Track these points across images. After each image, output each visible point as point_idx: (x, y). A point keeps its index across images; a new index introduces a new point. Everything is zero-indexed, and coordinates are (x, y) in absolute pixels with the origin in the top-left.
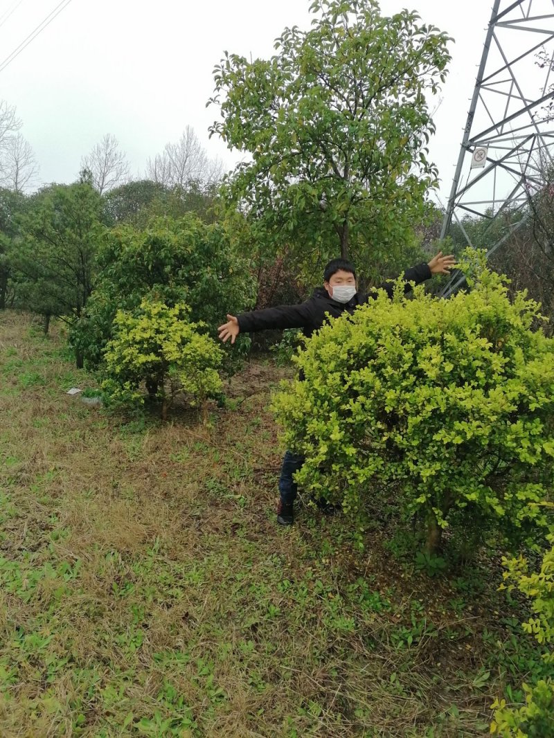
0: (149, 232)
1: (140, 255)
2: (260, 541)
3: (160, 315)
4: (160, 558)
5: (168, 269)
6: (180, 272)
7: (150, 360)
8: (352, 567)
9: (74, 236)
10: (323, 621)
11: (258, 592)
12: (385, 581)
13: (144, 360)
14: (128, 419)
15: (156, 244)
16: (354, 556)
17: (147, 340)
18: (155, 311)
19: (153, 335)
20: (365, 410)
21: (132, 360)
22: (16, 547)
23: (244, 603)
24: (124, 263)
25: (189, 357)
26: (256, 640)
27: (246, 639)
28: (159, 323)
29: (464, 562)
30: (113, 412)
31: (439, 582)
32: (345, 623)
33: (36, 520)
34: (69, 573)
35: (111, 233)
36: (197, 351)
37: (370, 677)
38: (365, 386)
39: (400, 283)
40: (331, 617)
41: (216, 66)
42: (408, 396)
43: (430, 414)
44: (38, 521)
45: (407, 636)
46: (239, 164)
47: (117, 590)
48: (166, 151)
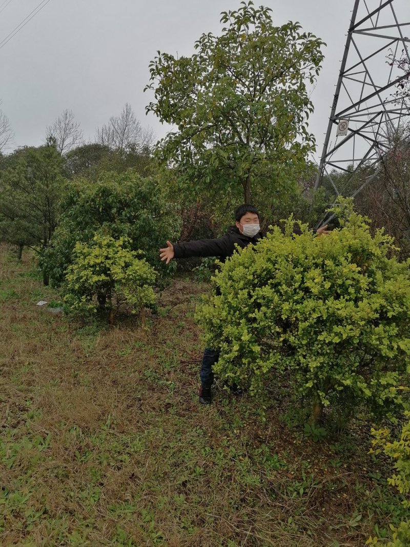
0: (100, 183)
1: (93, 200)
2: (187, 416)
3: (109, 246)
4: (111, 432)
5: (114, 211)
6: (124, 213)
7: (101, 279)
8: (257, 436)
9: (42, 186)
10: (236, 478)
11: (187, 457)
12: (282, 446)
13: (97, 279)
14: (84, 324)
15: (105, 192)
16: (258, 427)
17: (99, 264)
18: (105, 242)
19: (103, 261)
20: (266, 317)
21: (87, 279)
23: (176, 465)
24: (81, 206)
25: (131, 277)
26: (186, 493)
27: (179, 493)
28: (108, 252)
29: (340, 430)
30: (72, 319)
31: (322, 446)
32: (253, 479)
33: (16, 403)
34: (42, 444)
35: (71, 184)
36: (137, 272)
37: (272, 520)
38: (266, 299)
39: (290, 222)
40: (242, 475)
41: (151, 62)
42: (298, 307)
43: (315, 320)
44: (17, 404)
45: (299, 488)
46: (168, 133)
47: (79, 457)
48: (110, 122)
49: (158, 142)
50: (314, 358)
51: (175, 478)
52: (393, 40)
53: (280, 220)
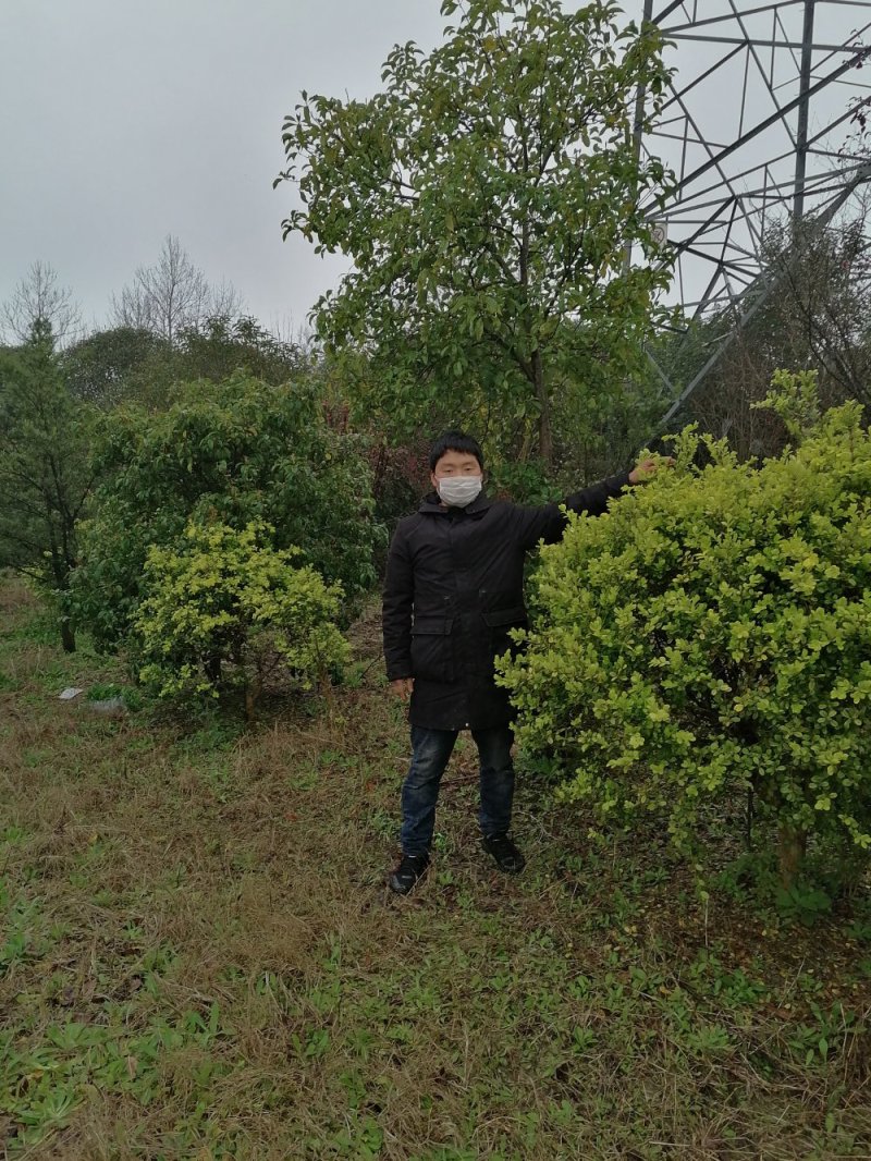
0: (179, 408)
1: (168, 449)
2: (501, 909)
3: (224, 546)
4: (351, 973)
5: (223, 466)
6: (244, 469)
7: (222, 623)
9: (37, 432)
10: (671, 1039)
11: (542, 1007)
12: (742, 948)
13: (212, 624)
15: (194, 428)
16: (672, 912)
17: (211, 590)
18: (217, 539)
19: (220, 580)
20: (690, 663)
21: (189, 628)
22: (87, 998)
23: (525, 1030)
24: (142, 466)
25: (294, 609)
26: (572, 1096)
27: (556, 1098)
28: (225, 559)
29: (848, 890)
30: (154, 719)
31: (825, 933)
32: (710, 1037)
33: (103, 938)
34: (202, 1031)
35: (110, 418)
36: (307, 597)
37: (789, 1129)
38: (678, 621)
39: (687, 440)
40: (681, 1030)
41: (287, 118)
42: (769, 629)
43: (816, 656)
44: (106, 939)
45: (813, 1039)
46: (344, 276)
47: (299, 1047)
48: (137, 280)
49: (322, 300)
50: (823, 742)
51: (535, 1063)
52: (739, 45)
53: (663, 438)
